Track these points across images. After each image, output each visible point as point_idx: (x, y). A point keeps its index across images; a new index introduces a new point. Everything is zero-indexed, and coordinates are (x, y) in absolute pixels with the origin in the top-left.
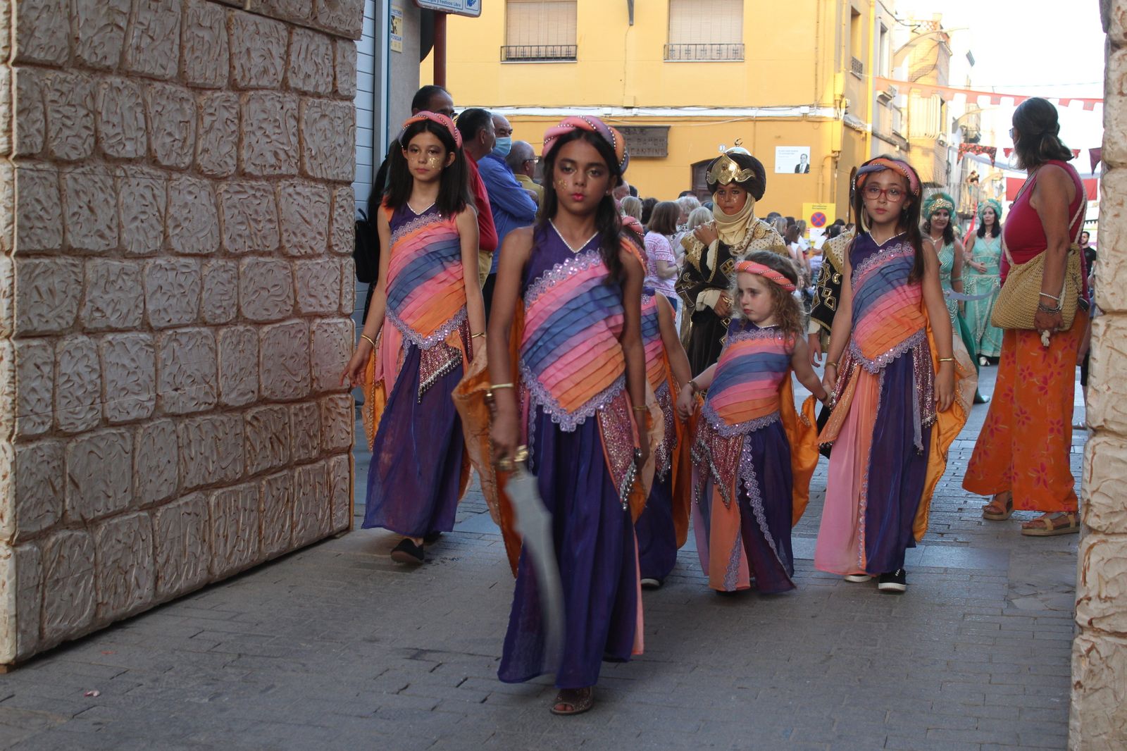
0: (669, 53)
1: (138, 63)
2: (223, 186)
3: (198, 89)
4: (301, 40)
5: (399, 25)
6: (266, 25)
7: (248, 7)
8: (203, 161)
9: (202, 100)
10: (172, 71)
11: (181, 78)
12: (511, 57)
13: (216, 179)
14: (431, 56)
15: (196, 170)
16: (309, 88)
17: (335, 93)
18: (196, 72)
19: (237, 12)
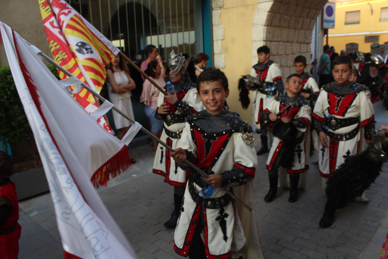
0: (380, 20)
1: (280, 53)
2: (291, 68)
3: (287, 55)
4: (302, 45)
5: (320, 32)
6: (297, 44)
7: (295, 42)
8: (288, 65)
9: (288, 56)
10: (284, 53)
11: (285, 54)
12: (346, 24)
13: (290, 67)
14: (326, 36)
15: (287, 66)
16: (304, 52)
17: (307, 52)
18: (287, 53)
19: (293, 44)
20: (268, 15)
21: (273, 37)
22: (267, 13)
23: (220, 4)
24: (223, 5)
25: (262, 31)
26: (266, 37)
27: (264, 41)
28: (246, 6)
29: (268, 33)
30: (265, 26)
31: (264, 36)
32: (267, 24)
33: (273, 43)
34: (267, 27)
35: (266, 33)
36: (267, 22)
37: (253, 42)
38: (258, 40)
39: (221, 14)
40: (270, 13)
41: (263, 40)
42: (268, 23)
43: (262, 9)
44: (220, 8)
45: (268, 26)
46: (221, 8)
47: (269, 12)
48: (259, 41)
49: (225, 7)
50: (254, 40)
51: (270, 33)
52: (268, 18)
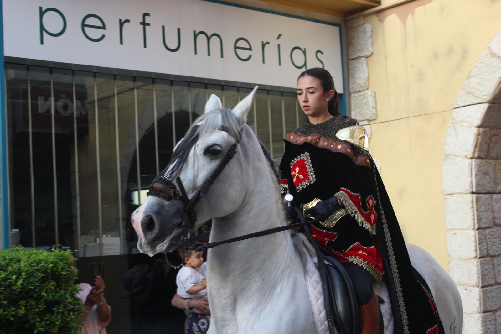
20: (479, 135)
21: (496, 184)
22: (475, 130)
23: (369, 114)
24: (377, 115)
25: (467, 170)
26: (478, 185)
27: (473, 193)
28: (427, 115)
29: (482, 173)
30: (472, 158)
31: (472, 182)
32: (476, 155)
33: (495, 196)
34: (479, 161)
35: (476, 175)
36: (477, 150)
37: (449, 196)
38: (458, 191)
39: (372, 134)
40: (481, 130)
41: (471, 191)
42: (480, 151)
43: (462, 121)
44: (369, 121)
45: (478, 158)
46: (371, 122)
47: (479, 127)
48: (461, 193)
49: (379, 119)
50: (449, 192)
51: (486, 174)
52: (479, 141)
